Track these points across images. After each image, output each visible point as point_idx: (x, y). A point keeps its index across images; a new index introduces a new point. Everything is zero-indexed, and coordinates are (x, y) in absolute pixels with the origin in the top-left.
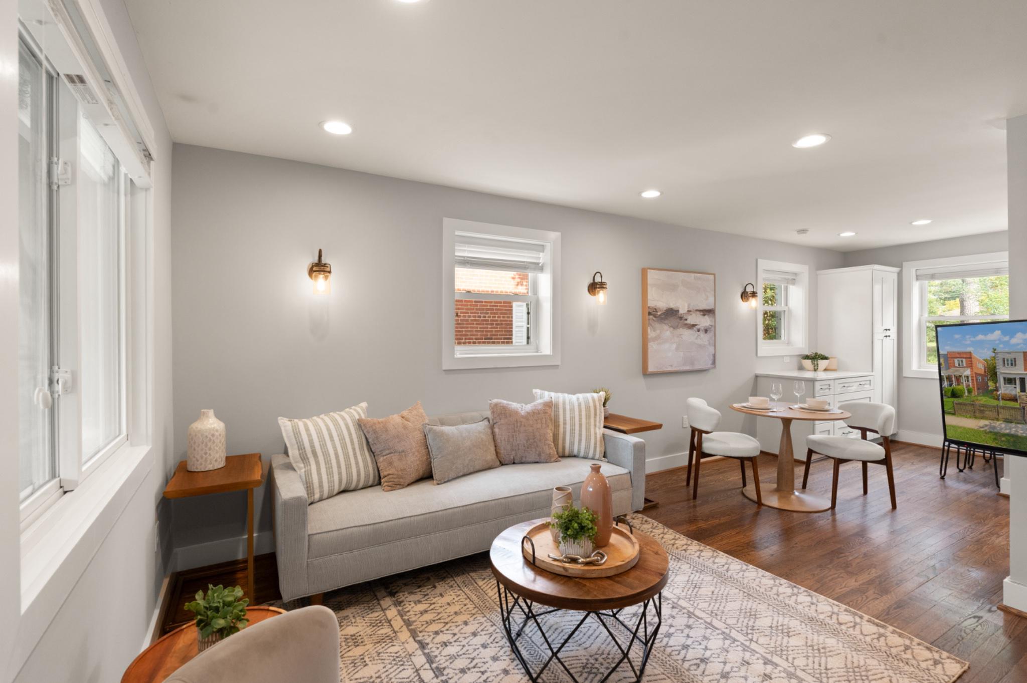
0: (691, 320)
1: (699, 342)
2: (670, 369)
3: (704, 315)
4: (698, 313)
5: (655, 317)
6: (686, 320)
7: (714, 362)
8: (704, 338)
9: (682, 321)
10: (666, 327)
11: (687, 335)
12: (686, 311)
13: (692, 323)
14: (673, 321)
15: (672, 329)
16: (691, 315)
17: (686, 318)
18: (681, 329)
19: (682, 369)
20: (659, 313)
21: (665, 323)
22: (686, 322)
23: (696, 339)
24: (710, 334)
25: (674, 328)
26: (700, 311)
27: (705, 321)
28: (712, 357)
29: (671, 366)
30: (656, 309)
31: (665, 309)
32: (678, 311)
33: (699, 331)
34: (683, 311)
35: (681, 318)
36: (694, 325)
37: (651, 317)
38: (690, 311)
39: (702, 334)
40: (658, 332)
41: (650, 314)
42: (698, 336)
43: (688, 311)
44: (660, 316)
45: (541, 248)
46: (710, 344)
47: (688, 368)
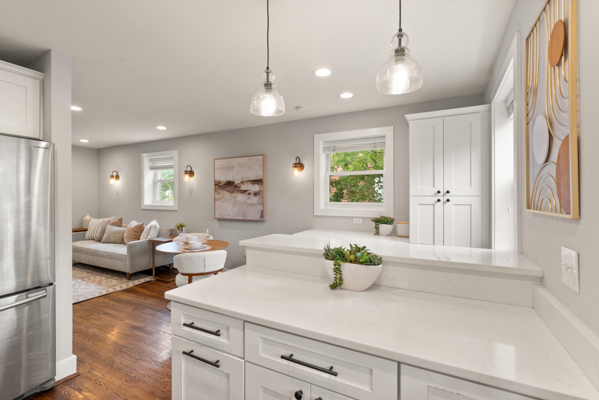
0: (243, 187)
1: (250, 201)
2: (228, 217)
3: (254, 184)
4: (249, 182)
5: (220, 186)
6: (240, 187)
7: (262, 216)
8: (254, 200)
9: (237, 188)
10: (226, 192)
11: (240, 197)
12: (239, 182)
13: (244, 189)
14: (230, 188)
15: (229, 194)
16: (244, 184)
17: (240, 186)
18: (236, 193)
19: (237, 218)
20: (221, 184)
21: (225, 190)
22: (240, 189)
23: (247, 200)
24: (260, 196)
25: (231, 193)
26: (250, 181)
27: (256, 188)
28: (260, 212)
29: (229, 215)
30: (219, 182)
31: (225, 181)
32: (234, 182)
33: (249, 194)
34: (237, 182)
35: (236, 187)
36: (246, 191)
37: (217, 186)
38: (243, 182)
39: (252, 197)
40: (221, 195)
41: (216, 185)
42: (249, 198)
43: (241, 182)
44: (222, 185)
45: (172, 158)
46: (258, 203)
47: (241, 218)
